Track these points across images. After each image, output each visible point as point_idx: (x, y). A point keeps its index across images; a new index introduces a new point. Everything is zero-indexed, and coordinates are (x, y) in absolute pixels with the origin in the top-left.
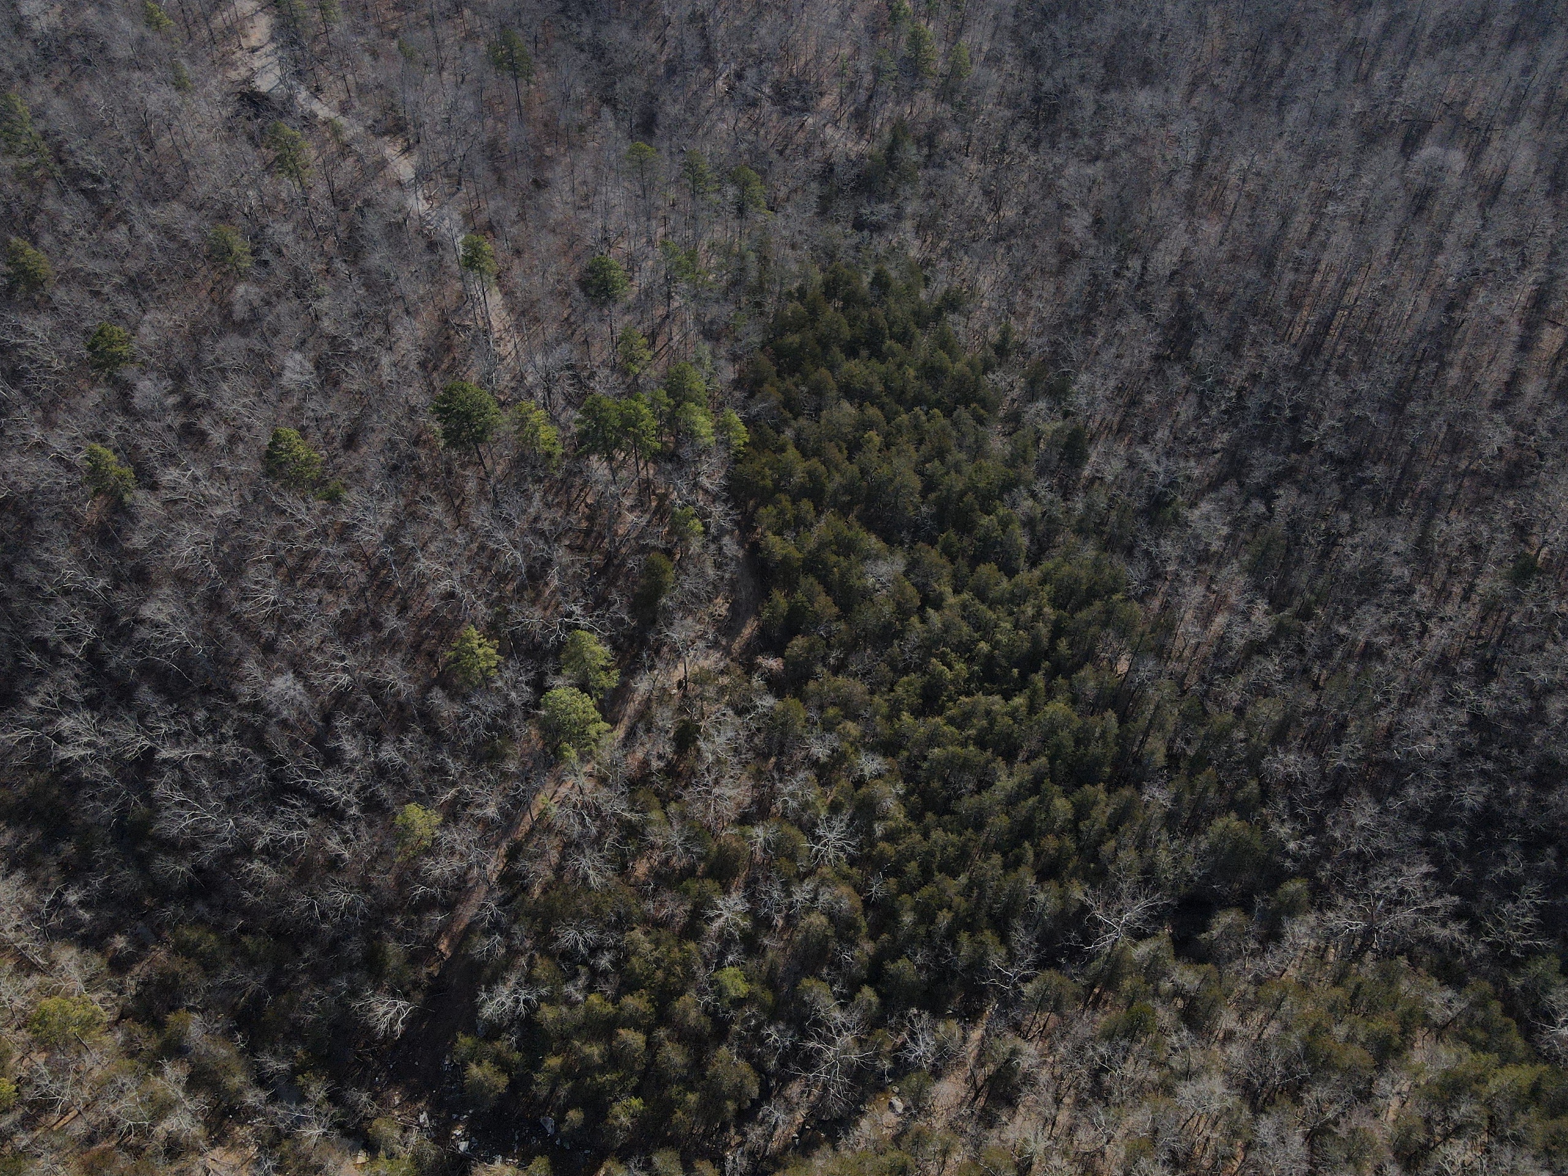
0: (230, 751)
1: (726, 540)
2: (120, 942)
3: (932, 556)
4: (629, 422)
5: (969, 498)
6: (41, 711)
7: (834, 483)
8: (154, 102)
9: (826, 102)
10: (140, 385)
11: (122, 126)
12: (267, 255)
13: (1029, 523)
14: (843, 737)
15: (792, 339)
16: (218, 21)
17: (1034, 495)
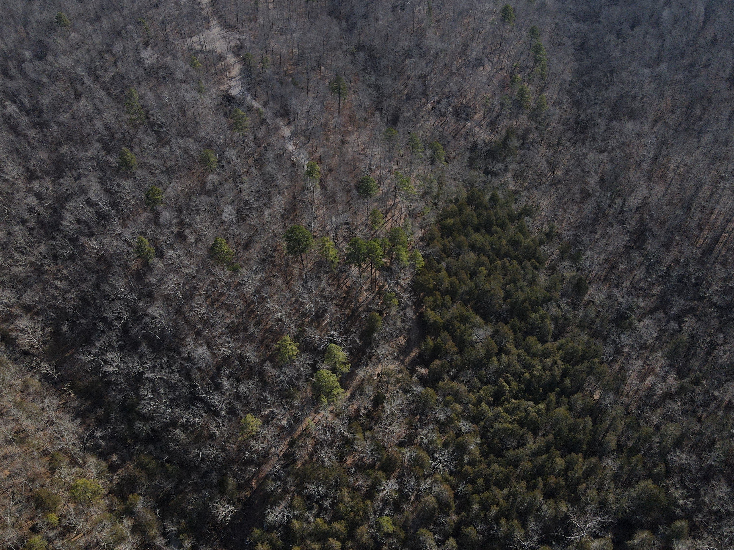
0: (175, 378)
1: (408, 310)
2: (115, 458)
3: (506, 329)
4: (371, 251)
5: (526, 304)
6: (100, 349)
7: (462, 289)
8: (188, 97)
9: (477, 116)
10: (164, 213)
11: (174, 106)
12: (224, 163)
13: (555, 319)
14: (453, 411)
15: (450, 221)
16: (219, 66)
17: (558, 306)
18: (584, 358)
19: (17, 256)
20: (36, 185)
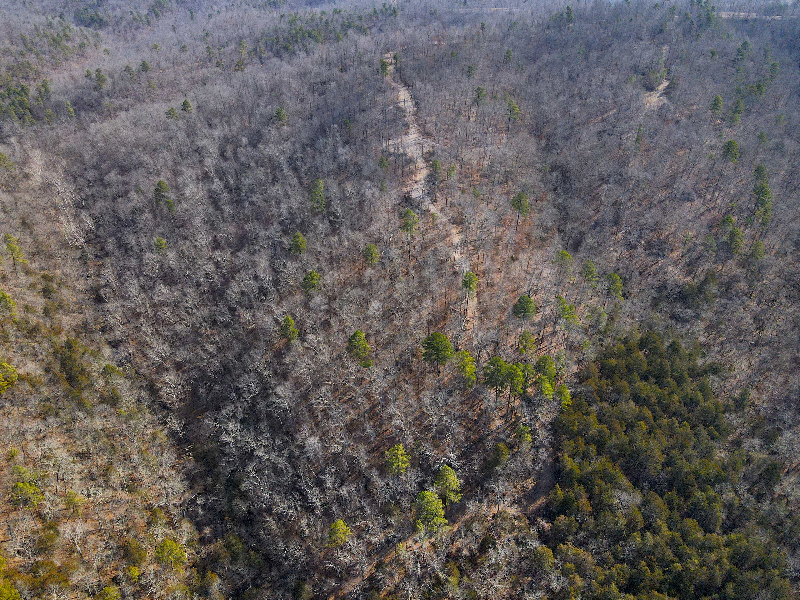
1: (543, 450)
2: (207, 531)
5: (692, 478)
6: (225, 417)
10: (316, 298)
13: (729, 507)
14: (572, 583)
15: (613, 362)
16: (408, 169)
17: (736, 492)
18: (760, 564)
19: (184, 314)
20: (218, 255)
